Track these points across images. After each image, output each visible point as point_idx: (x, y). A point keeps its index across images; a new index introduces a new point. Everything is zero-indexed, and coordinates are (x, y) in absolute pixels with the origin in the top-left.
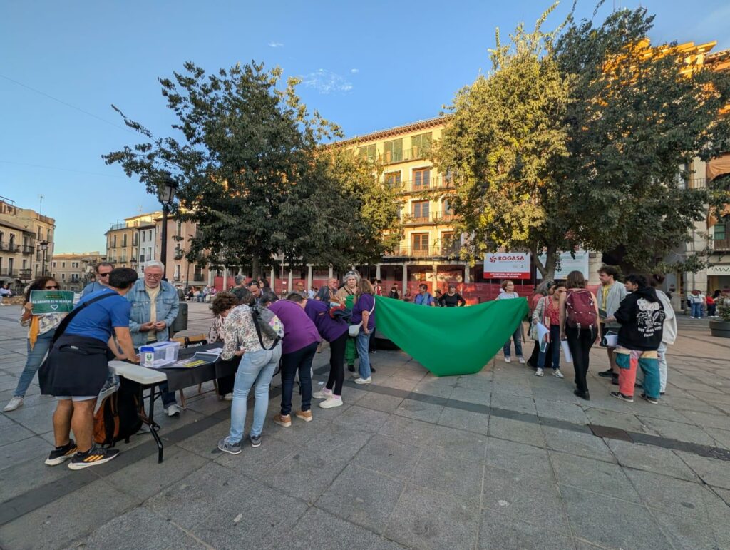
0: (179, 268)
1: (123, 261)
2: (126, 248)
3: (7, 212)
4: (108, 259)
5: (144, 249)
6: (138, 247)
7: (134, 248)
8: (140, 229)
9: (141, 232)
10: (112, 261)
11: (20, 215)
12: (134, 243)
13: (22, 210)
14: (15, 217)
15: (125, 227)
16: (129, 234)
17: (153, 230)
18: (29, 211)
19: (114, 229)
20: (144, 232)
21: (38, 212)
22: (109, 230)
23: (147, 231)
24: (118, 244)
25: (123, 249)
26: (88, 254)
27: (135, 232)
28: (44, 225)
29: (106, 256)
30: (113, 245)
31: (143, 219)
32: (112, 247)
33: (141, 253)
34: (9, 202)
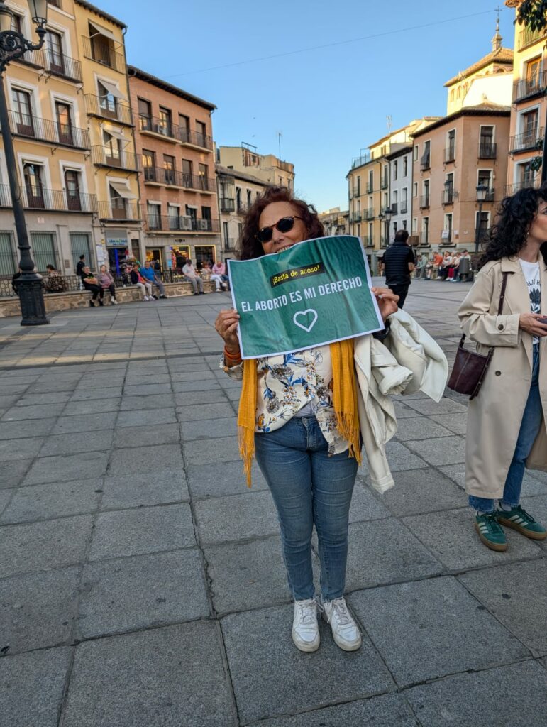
0: (450, 220)
1: (369, 217)
2: (372, 195)
3: (252, 163)
4: (351, 216)
5: (396, 192)
6: (388, 191)
7: (383, 192)
8: (390, 158)
9: (392, 162)
10: (357, 219)
11: (264, 164)
12: (383, 184)
13: (264, 157)
14: (258, 169)
15: (369, 160)
16: (375, 168)
17: (409, 155)
18: (270, 157)
19: (356, 166)
20: (396, 164)
21: (278, 157)
22: (351, 169)
23: (401, 160)
24: (363, 191)
25: (369, 196)
26: (328, 212)
27: (385, 163)
28: (284, 174)
29: (349, 212)
30: (356, 192)
31: (394, 140)
32: (355, 196)
33: (393, 201)
34: (252, 149)
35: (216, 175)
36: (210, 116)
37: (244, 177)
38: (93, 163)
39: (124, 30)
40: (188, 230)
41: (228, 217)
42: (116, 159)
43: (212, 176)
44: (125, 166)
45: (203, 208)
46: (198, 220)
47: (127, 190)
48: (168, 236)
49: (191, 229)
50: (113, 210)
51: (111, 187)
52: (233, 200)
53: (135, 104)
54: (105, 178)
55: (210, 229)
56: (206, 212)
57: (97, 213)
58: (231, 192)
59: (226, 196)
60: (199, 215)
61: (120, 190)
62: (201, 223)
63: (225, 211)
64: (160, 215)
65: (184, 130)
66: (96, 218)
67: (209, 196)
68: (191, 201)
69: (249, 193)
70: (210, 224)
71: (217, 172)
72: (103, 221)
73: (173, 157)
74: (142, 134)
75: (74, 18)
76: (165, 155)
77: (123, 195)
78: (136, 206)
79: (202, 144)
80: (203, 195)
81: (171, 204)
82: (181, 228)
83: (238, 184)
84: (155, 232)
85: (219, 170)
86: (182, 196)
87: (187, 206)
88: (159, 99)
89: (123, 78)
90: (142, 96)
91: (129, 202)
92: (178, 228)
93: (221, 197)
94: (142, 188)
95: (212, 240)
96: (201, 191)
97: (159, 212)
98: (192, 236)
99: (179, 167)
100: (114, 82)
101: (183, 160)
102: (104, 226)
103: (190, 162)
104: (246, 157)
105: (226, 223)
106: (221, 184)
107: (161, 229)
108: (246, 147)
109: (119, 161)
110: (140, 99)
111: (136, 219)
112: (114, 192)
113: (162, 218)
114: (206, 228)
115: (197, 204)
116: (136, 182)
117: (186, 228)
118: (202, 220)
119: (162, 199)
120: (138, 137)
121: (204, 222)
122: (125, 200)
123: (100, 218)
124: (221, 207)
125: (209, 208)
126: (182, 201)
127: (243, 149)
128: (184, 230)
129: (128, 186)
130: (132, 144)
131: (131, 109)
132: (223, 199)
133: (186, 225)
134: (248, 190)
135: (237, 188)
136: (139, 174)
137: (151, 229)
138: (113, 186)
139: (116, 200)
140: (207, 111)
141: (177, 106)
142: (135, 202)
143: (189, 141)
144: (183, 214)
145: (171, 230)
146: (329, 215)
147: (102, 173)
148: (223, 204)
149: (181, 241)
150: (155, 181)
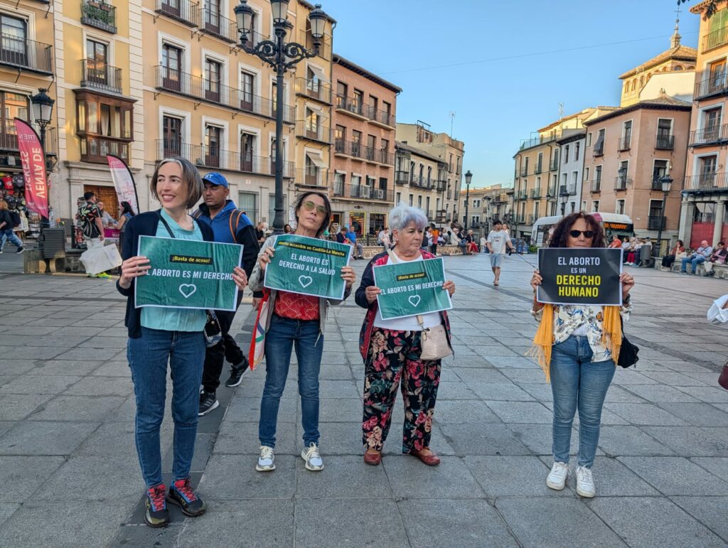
0: (622, 205)
1: (535, 196)
2: (540, 176)
3: (425, 140)
4: (516, 194)
5: (566, 175)
6: (557, 173)
7: (552, 174)
8: (561, 143)
9: (564, 147)
10: (522, 197)
11: (436, 141)
12: (552, 166)
13: (437, 135)
14: (431, 145)
15: (538, 143)
16: (545, 151)
17: (582, 142)
18: (444, 135)
19: (526, 147)
20: (567, 148)
21: (450, 136)
22: (519, 150)
23: (572, 145)
24: (531, 171)
25: (536, 177)
26: (490, 188)
27: (555, 147)
28: (454, 151)
29: (513, 189)
30: (524, 172)
31: (565, 125)
32: (521, 175)
33: (562, 183)
34: (426, 127)
35: (395, 150)
36: (395, 97)
37: (419, 153)
38: (296, 135)
39: (333, 25)
40: (367, 198)
41: (401, 188)
42: (314, 133)
43: (392, 150)
44: (320, 139)
45: (381, 179)
46: (375, 189)
47: (320, 160)
48: (348, 202)
49: (368, 197)
50: (306, 176)
51: (307, 156)
52: (407, 173)
53: (335, 85)
54: (304, 149)
55: (385, 199)
56: (383, 182)
57: (294, 178)
58: (405, 166)
59: (402, 170)
60: (377, 185)
61: (315, 159)
62: (379, 193)
63: (400, 183)
64: (343, 184)
65: (372, 110)
66: (292, 182)
67: (387, 168)
68: (371, 172)
69: (422, 166)
70: (385, 193)
71: (396, 147)
72: (297, 185)
73: (360, 133)
74: (337, 112)
75: (295, 15)
76: (354, 130)
77: (317, 164)
78: (325, 174)
79: (385, 121)
80: (382, 167)
81: (354, 174)
82: (361, 196)
83: (414, 159)
84: (339, 198)
85: (398, 145)
86: (364, 167)
87: (367, 176)
88: (354, 81)
89: (329, 64)
90: (341, 80)
91: (320, 170)
92: (358, 195)
93: (397, 170)
94: (332, 158)
95: (386, 208)
96: (381, 164)
97: (344, 181)
98: (369, 204)
99: (365, 141)
100: (320, 68)
101: (369, 135)
102: (298, 190)
103: (374, 137)
104: (420, 134)
105: (399, 194)
106: (399, 158)
107: (343, 196)
108: (421, 124)
109: (317, 134)
110: (339, 82)
111: (324, 185)
112: (308, 159)
113: (345, 186)
114: (382, 197)
115: (376, 175)
116: (328, 153)
117: (365, 196)
118: (379, 190)
119: (347, 169)
120: (334, 113)
121: (381, 192)
122: (316, 169)
123: (295, 183)
124: (396, 179)
125: (386, 180)
126: (363, 172)
127: (418, 126)
128: (362, 198)
129: (321, 156)
130: (329, 120)
131: (331, 90)
132: (399, 172)
133: (365, 194)
134: (421, 165)
135: (412, 163)
136: (332, 146)
137: (335, 195)
138: (310, 156)
139: (310, 168)
140: (393, 93)
141: (369, 88)
142: (325, 170)
143: (375, 119)
144: (363, 183)
145: (352, 197)
146: (491, 191)
147: (301, 144)
148: (399, 177)
149: (359, 207)
150: (343, 152)
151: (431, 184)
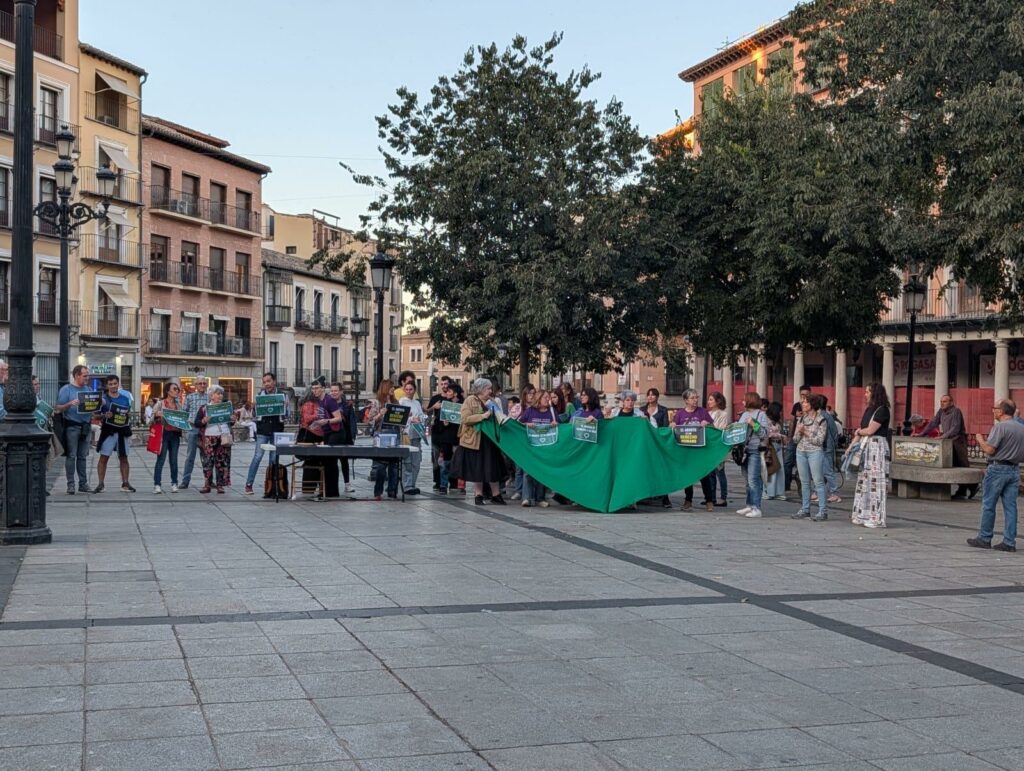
3: (330, 244)
34: (330, 221)
35: (263, 270)
36: (259, 182)
38: (80, 257)
39: (142, 78)
40: (211, 354)
41: (279, 334)
42: (112, 251)
43: (256, 270)
44: (124, 260)
45: (238, 320)
46: (227, 338)
47: (123, 294)
48: (176, 362)
49: (214, 351)
50: (99, 321)
51: (100, 289)
52: (289, 308)
53: (148, 172)
54: (95, 279)
55: (247, 353)
56: (243, 326)
57: (78, 327)
58: (287, 296)
59: (277, 303)
60: (231, 331)
61: (114, 294)
62: (234, 344)
63: (275, 325)
64: (167, 331)
65: (216, 206)
66: (75, 333)
67: (249, 302)
68: (219, 309)
69: (318, 295)
70: (247, 345)
71: (264, 265)
72: (85, 338)
73: (197, 245)
74: (152, 214)
75: (77, 71)
76: (183, 241)
77: (118, 302)
78: (134, 317)
79: (242, 223)
80: (238, 300)
81: (186, 314)
82: (199, 350)
83: (298, 282)
84: (159, 356)
85: (268, 262)
86: (204, 302)
87: (211, 317)
88: (180, 162)
89: (136, 138)
90: (159, 161)
91: (125, 311)
92: (194, 350)
93: (269, 302)
94: (145, 289)
95: (249, 369)
96: (236, 295)
97: (168, 326)
98: (216, 363)
99: (205, 259)
100: (121, 147)
101: (211, 247)
102: (85, 346)
103: (222, 251)
104: (320, 235)
105: (274, 344)
106: (271, 282)
107: (167, 351)
108: (319, 217)
109: (117, 252)
110: (155, 166)
111: (133, 336)
112: (103, 295)
113: (171, 334)
114: (241, 351)
115: (228, 314)
116: (137, 283)
117: (205, 350)
118: (234, 339)
119: (173, 306)
120: (146, 217)
121: (238, 343)
122: (118, 310)
123: (80, 334)
124: (267, 319)
125: (248, 320)
126: (204, 310)
127: (315, 221)
128: (203, 354)
129: (125, 289)
130: (137, 230)
131: (140, 182)
132: (273, 307)
133: (208, 346)
134: (316, 292)
135: (298, 289)
136: (144, 271)
137: (152, 351)
138: (104, 288)
139: (106, 309)
140: (254, 175)
141: (209, 171)
142: (133, 311)
143: (223, 220)
144: (205, 329)
145: (183, 352)
147: (90, 271)
148: (272, 315)
149: (197, 370)
150: (165, 280)
151: (339, 324)
